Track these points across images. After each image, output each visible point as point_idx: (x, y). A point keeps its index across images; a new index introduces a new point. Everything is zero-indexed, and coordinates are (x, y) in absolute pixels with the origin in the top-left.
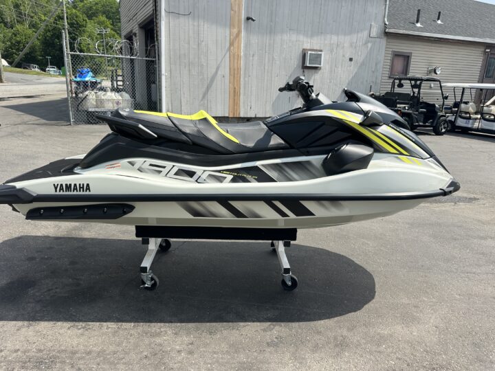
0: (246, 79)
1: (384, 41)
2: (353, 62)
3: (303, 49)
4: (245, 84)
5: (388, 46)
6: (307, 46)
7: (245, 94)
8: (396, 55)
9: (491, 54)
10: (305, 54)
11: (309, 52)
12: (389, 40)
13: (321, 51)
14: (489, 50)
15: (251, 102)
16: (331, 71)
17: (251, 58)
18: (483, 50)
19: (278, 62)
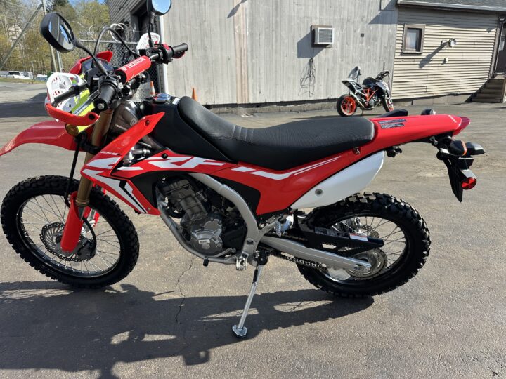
0: (254, 61)
1: (396, 13)
2: (364, 38)
3: (312, 26)
4: (252, 66)
5: (400, 19)
6: (316, 22)
7: (253, 77)
8: (408, 29)
10: (314, 30)
11: (319, 29)
12: (401, 13)
13: (331, 27)
14: (503, 20)
15: (260, 87)
16: (342, 49)
17: (257, 38)
18: (496, 19)
19: (286, 41)
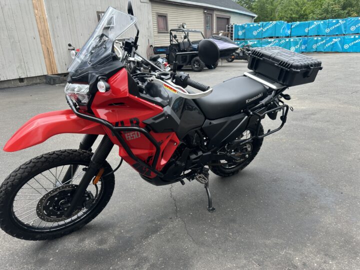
0: (56, 39)
3: (97, 12)
4: (56, 44)
5: (153, 9)
6: (100, 9)
7: (57, 53)
8: (159, 16)
9: (208, 14)
10: (99, 16)
12: (153, 5)
14: (206, 11)
15: (65, 59)
17: (56, 20)
18: (202, 11)
